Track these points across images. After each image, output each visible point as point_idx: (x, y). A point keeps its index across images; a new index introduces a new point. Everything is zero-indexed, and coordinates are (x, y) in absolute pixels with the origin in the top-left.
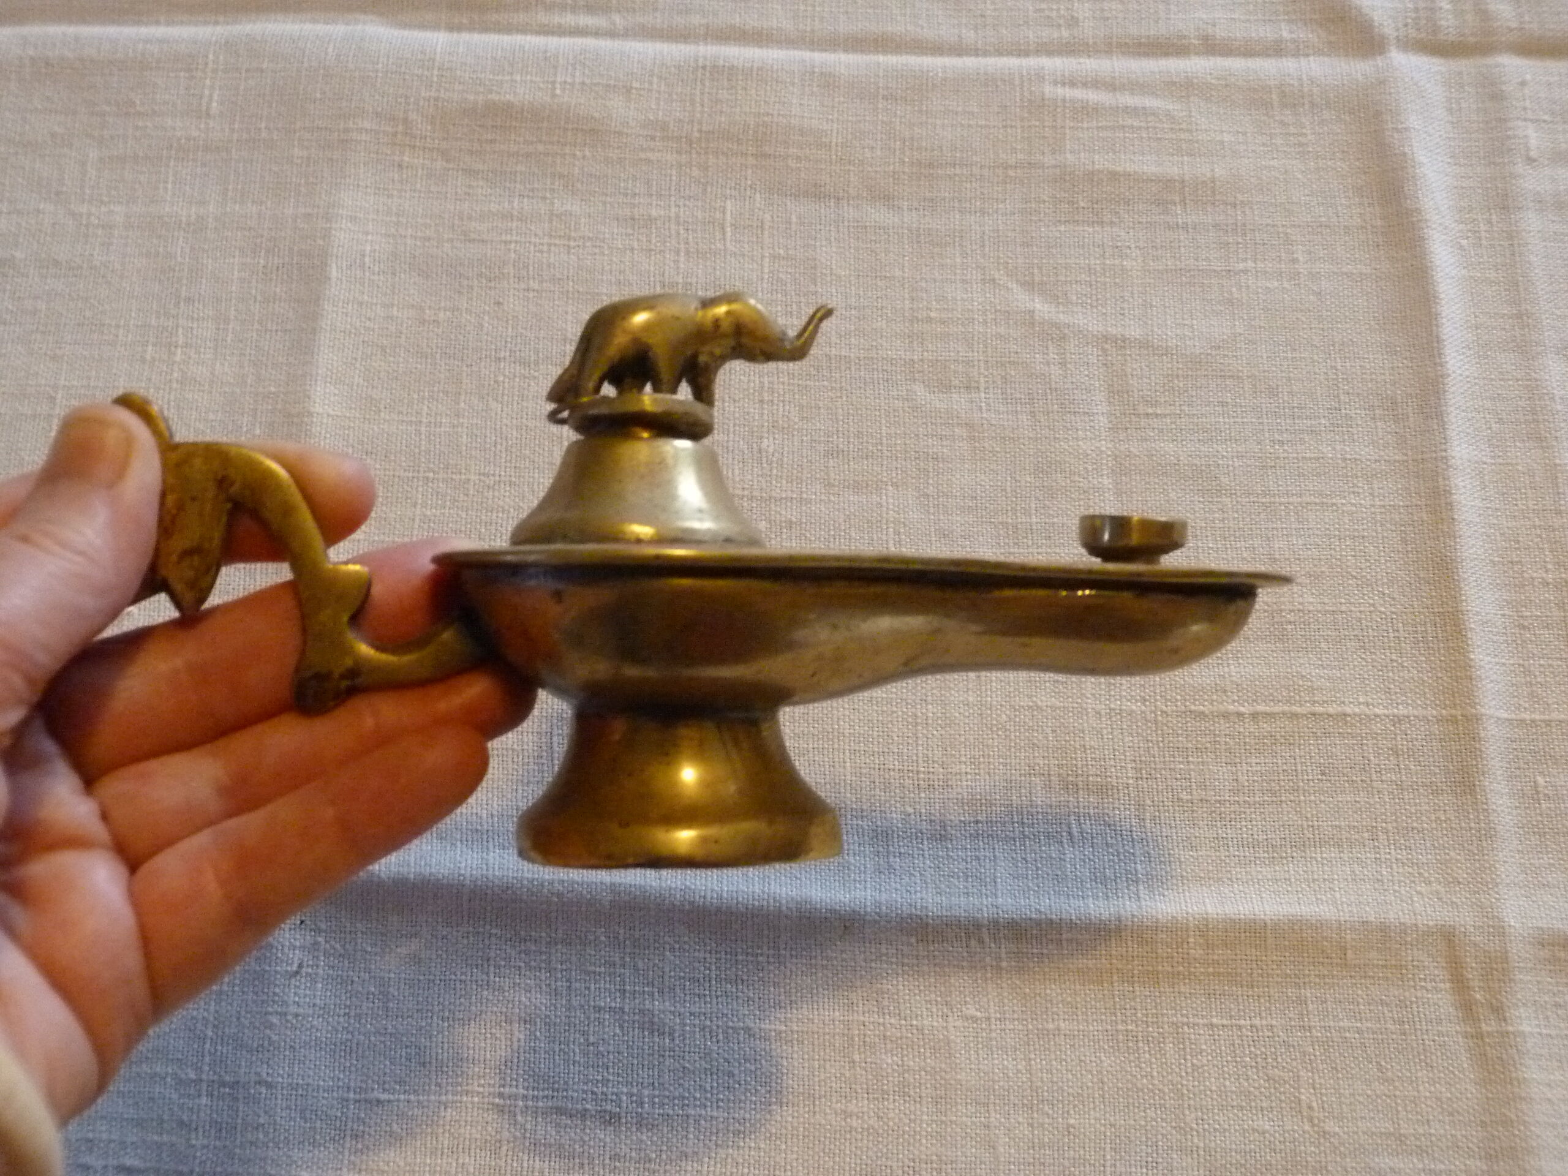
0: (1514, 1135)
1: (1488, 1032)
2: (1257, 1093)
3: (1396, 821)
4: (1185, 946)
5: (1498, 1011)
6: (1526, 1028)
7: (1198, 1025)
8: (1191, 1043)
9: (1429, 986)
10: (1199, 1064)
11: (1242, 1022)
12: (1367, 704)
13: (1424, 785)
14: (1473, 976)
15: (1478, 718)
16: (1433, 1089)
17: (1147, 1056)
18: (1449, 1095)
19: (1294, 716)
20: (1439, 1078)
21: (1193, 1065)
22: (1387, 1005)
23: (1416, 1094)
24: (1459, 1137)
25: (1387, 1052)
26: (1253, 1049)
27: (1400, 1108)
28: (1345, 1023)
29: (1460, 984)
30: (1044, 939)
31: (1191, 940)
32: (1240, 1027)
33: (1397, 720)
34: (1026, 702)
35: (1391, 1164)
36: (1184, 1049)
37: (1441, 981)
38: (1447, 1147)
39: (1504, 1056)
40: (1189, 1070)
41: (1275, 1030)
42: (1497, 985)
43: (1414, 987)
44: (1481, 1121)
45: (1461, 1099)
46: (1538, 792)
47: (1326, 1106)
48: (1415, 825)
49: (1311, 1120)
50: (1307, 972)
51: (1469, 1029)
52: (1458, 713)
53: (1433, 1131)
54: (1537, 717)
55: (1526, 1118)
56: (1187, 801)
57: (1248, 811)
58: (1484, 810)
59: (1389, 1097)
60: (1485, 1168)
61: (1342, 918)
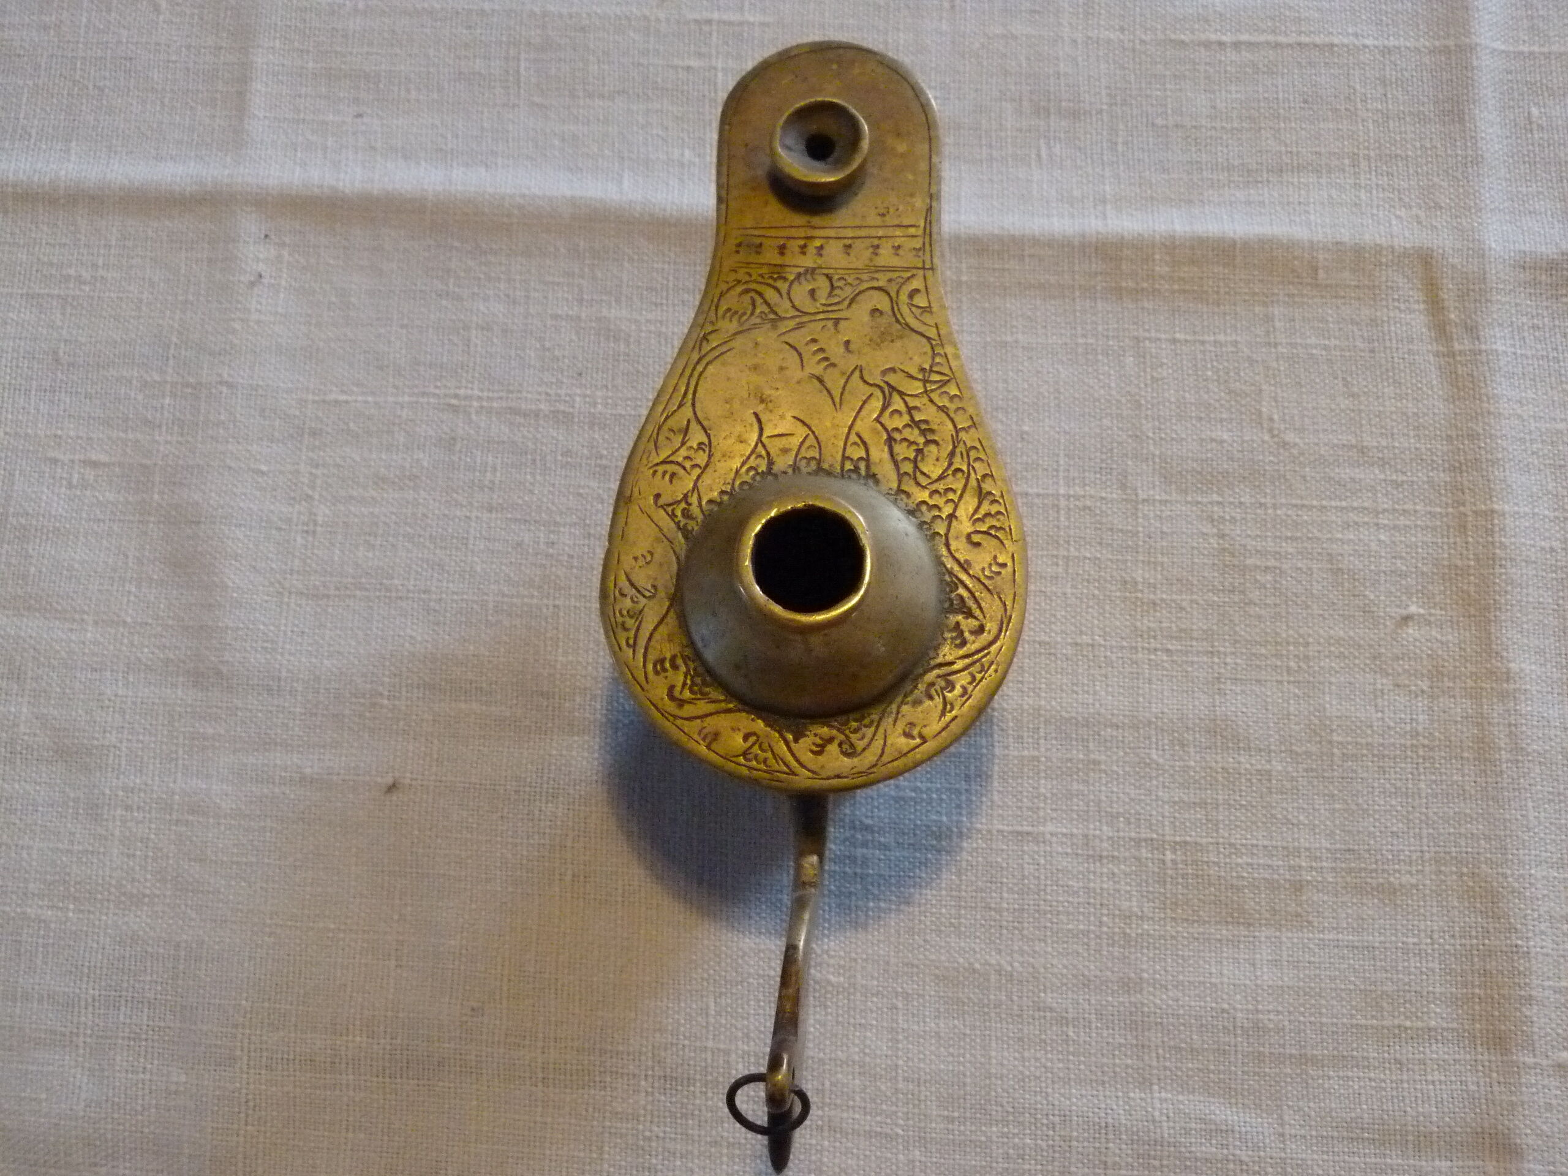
0: (1480, 448)
1: (1460, 352)
2: (1217, 405)
3: (1379, 148)
4: (1150, 263)
5: (1472, 330)
6: (1500, 347)
7: (1159, 339)
8: (1152, 356)
9: (1402, 306)
10: (1159, 376)
11: (1206, 338)
12: (1356, 35)
13: (1411, 113)
14: (1449, 295)
15: (1472, 48)
16: (1399, 404)
17: (1107, 368)
18: (1415, 410)
19: (1277, 45)
20: (1407, 394)
21: (1152, 377)
22: (1357, 324)
23: (1381, 409)
24: (1423, 450)
25: (1354, 368)
26: (1215, 364)
27: (1364, 422)
28: (1313, 340)
29: (1435, 304)
30: (1006, 256)
31: (1157, 257)
32: (1203, 343)
33: (1386, 51)
34: (999, 30)
35: (1352, 475)
36: (1144, 363)
37: (1418, 302)
38: (1411, 459)
39: (1475, 373)
40: (1149, 382)
41: (1239, 346)
42: (1472, 305)
43: (1387, 307)
44: (1448, 436)
45: (1427, 415)
46: (1531, 123)
47: (1287, 418)
48: (1399, 152)
49: (1270, 430)
50: (1276, 291)
51: (1441, 348)
52: (1451, 43)
53: (1397, 444)
54: (1536, 49)
55: (1493, 431)
56: (1162, 127)
57: (1225, 137)
58: (1472, 137)
59: (1353, 411)
60: (1448, 479)
61: (1315, 239)
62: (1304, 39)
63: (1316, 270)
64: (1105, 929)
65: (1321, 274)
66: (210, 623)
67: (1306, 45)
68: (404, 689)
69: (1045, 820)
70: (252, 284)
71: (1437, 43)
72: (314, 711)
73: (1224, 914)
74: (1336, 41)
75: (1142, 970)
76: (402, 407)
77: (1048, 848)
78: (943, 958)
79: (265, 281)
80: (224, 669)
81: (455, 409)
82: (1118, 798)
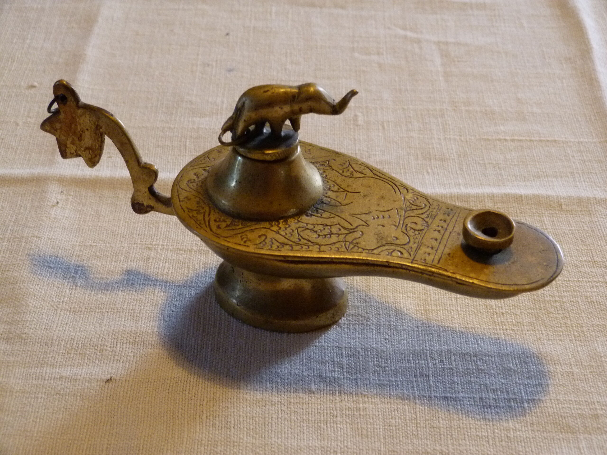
3: (583, 170)
12: (565, 138)
13: (595, 160)
22: (584, 222)
25: (585, 236)
27: (594, 253)
28: (564, 228)
31: (486, 200)
33: (580, 142)
35: (592, 270)
43: (597, 217)
48: (592, 171)
50: (544, 212)
56: (483, 163)
57: (512, 167)
59: (588, 250)
61: (559, 195)
62: (542, 139)
63: (561, 205)
64: (497, 435)
65: (563, 207)
66: (18, 319)
67: (544, 141)
68: (119, 344)
69: (459, 392)
70: (53, 206)
71: (602, 140)
72: (70, 352)
73: (559, 428)
74: (557, 139)
75: (519, 451)
76: (123, 248)
77: (462, 403)
78: (410, 448)
79: (60, 205)
80: (24, 336)
81: (150, 249)
82: (496, 383)
